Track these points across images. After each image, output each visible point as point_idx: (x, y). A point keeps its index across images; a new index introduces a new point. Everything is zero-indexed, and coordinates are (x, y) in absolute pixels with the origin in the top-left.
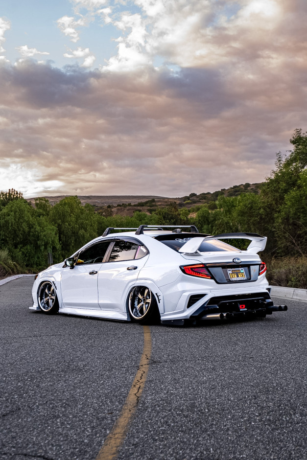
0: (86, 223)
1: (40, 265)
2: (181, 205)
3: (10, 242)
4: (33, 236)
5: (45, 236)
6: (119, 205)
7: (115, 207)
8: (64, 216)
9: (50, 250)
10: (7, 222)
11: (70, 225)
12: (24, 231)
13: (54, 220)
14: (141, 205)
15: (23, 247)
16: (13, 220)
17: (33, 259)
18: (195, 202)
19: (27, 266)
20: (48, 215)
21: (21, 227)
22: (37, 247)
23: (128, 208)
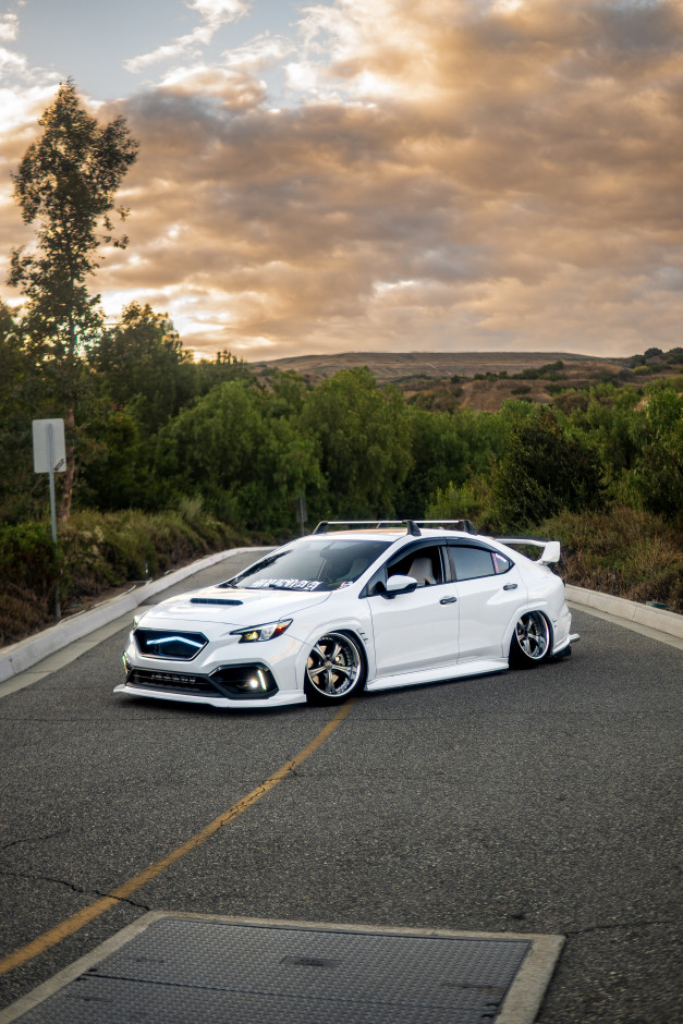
0: (383, 429)
1: (279, 526)
2: (625, 376)
3: (213, 475)
4: (264, 461)
5: (288, 462)
6: (479, 377)
7: (469, 380)
8: (335, 414)
9: (300, 493)
10: (206, 430)
11: (347, 434)
12: (243, 451)
13: (314, 425)
14: (531, 375)
15: (242, 485)
16: (221, 427)
17: (263, 511)
18: (657, 370)
19: (250, 527)
20: (299, 410)
21: (238, 441)
22: (272, 487)
23: (499, 382)
